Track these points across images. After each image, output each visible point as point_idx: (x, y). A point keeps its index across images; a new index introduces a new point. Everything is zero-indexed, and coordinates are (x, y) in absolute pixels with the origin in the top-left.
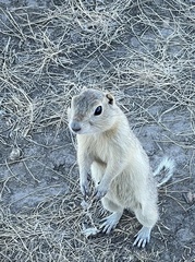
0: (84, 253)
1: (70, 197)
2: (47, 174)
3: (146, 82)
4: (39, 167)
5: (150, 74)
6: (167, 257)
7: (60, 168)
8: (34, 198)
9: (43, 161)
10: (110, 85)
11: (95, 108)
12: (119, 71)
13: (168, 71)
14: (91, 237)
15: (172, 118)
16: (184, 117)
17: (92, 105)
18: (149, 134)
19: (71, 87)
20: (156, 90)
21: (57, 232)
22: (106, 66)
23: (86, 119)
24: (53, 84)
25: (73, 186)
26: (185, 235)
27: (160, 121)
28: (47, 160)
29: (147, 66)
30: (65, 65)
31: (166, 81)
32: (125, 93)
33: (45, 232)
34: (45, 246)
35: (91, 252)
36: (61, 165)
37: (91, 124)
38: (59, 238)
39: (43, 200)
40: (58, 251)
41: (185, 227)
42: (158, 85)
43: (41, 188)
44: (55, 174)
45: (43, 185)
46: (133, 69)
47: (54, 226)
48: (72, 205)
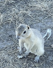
0: (18, 64)
1: (14, 45)
2: (6, 38)
3: (38, 9)
4: (4, 36)
5: (40, 6)
6: (45, 65)
7: (11, 36)
8: (2, 46)
9: (5, 34)
10: (27, 9)
11: (24, 31)
12: (30, 5)
13: (46, 5)
14: (21, 59)
15: (47, 21)
16: (50, 20)
17: (23, 31)
18: (39, 25)
19: (14, 10)
20: (42, 11)
21: (10, 57)
22: (26, 3)
23: (21, 35)
24: (9, 9)
25: (15, 42)
26: (51, 58)
27: (43, 21)
28: (6, 34)
29: (39, 4)
30: (13, 3)
31: (45, 9)
32: (32, 12)
33: (6, 57)
34: (6, 61)
35: (20, 63)
36: (11, 35)
37: (23, 36)
38: (10, 59)
39: (5, 46)
40: (10, 63)
41: (50, 56)
42: (42, 10)
43: (4, 43)
44: (9, 38)
45: (5, 42)
46: (34, 4)
47: (9, 55)
48: (14, 48)
